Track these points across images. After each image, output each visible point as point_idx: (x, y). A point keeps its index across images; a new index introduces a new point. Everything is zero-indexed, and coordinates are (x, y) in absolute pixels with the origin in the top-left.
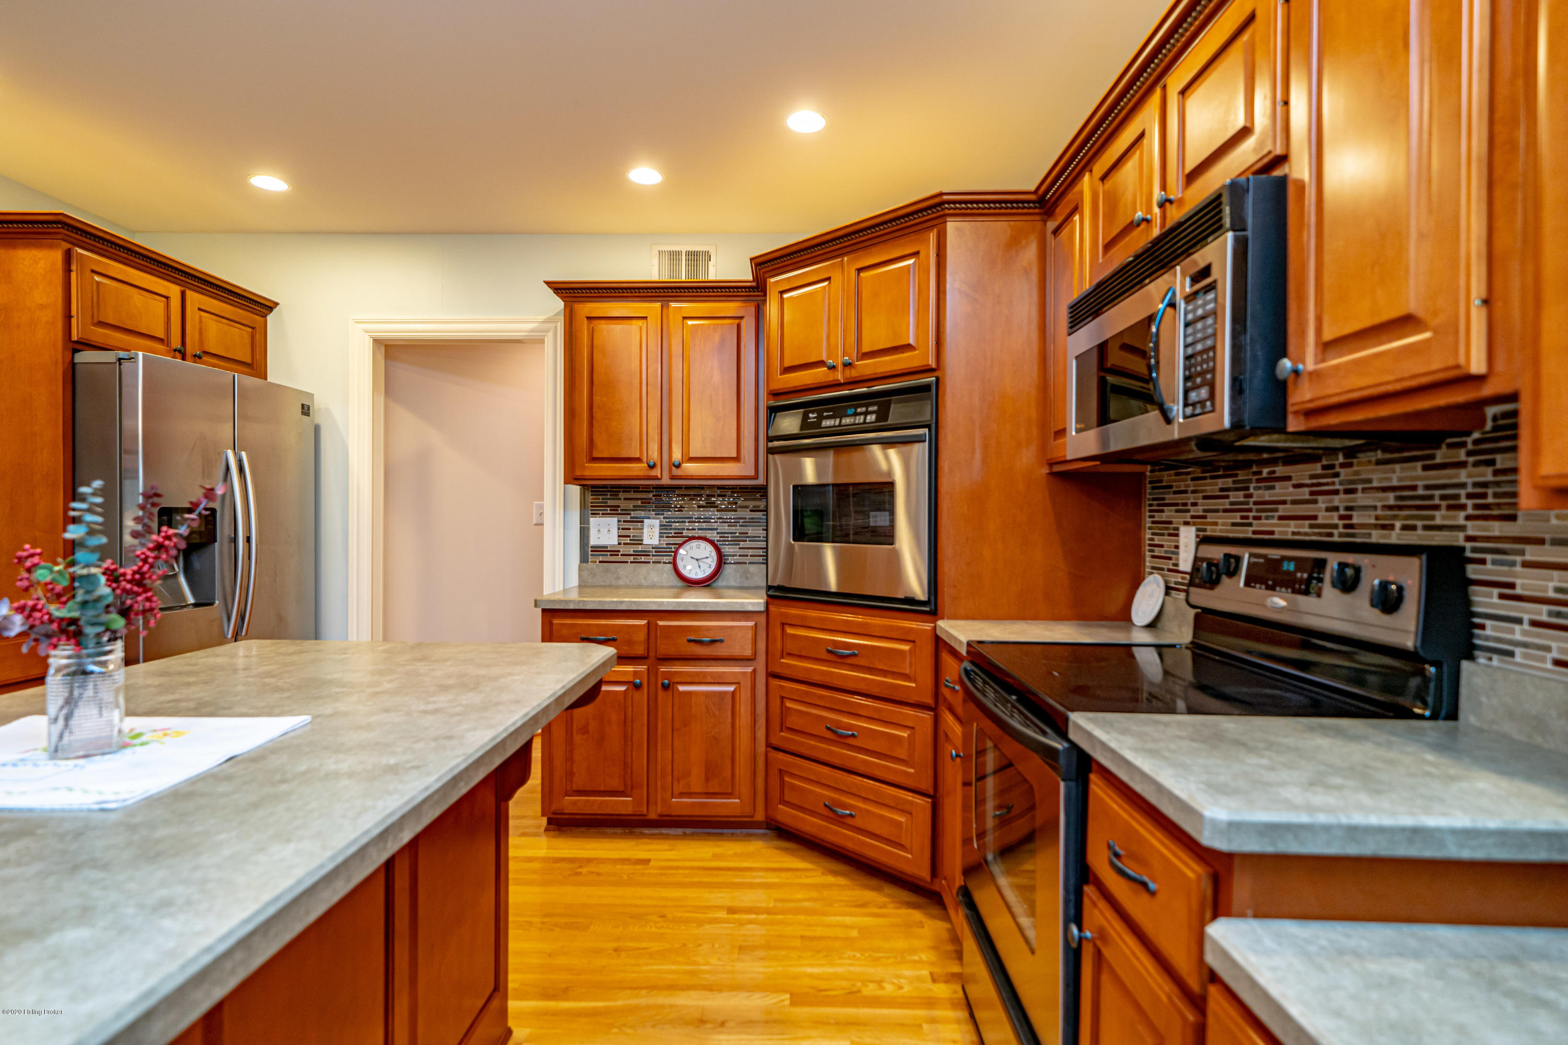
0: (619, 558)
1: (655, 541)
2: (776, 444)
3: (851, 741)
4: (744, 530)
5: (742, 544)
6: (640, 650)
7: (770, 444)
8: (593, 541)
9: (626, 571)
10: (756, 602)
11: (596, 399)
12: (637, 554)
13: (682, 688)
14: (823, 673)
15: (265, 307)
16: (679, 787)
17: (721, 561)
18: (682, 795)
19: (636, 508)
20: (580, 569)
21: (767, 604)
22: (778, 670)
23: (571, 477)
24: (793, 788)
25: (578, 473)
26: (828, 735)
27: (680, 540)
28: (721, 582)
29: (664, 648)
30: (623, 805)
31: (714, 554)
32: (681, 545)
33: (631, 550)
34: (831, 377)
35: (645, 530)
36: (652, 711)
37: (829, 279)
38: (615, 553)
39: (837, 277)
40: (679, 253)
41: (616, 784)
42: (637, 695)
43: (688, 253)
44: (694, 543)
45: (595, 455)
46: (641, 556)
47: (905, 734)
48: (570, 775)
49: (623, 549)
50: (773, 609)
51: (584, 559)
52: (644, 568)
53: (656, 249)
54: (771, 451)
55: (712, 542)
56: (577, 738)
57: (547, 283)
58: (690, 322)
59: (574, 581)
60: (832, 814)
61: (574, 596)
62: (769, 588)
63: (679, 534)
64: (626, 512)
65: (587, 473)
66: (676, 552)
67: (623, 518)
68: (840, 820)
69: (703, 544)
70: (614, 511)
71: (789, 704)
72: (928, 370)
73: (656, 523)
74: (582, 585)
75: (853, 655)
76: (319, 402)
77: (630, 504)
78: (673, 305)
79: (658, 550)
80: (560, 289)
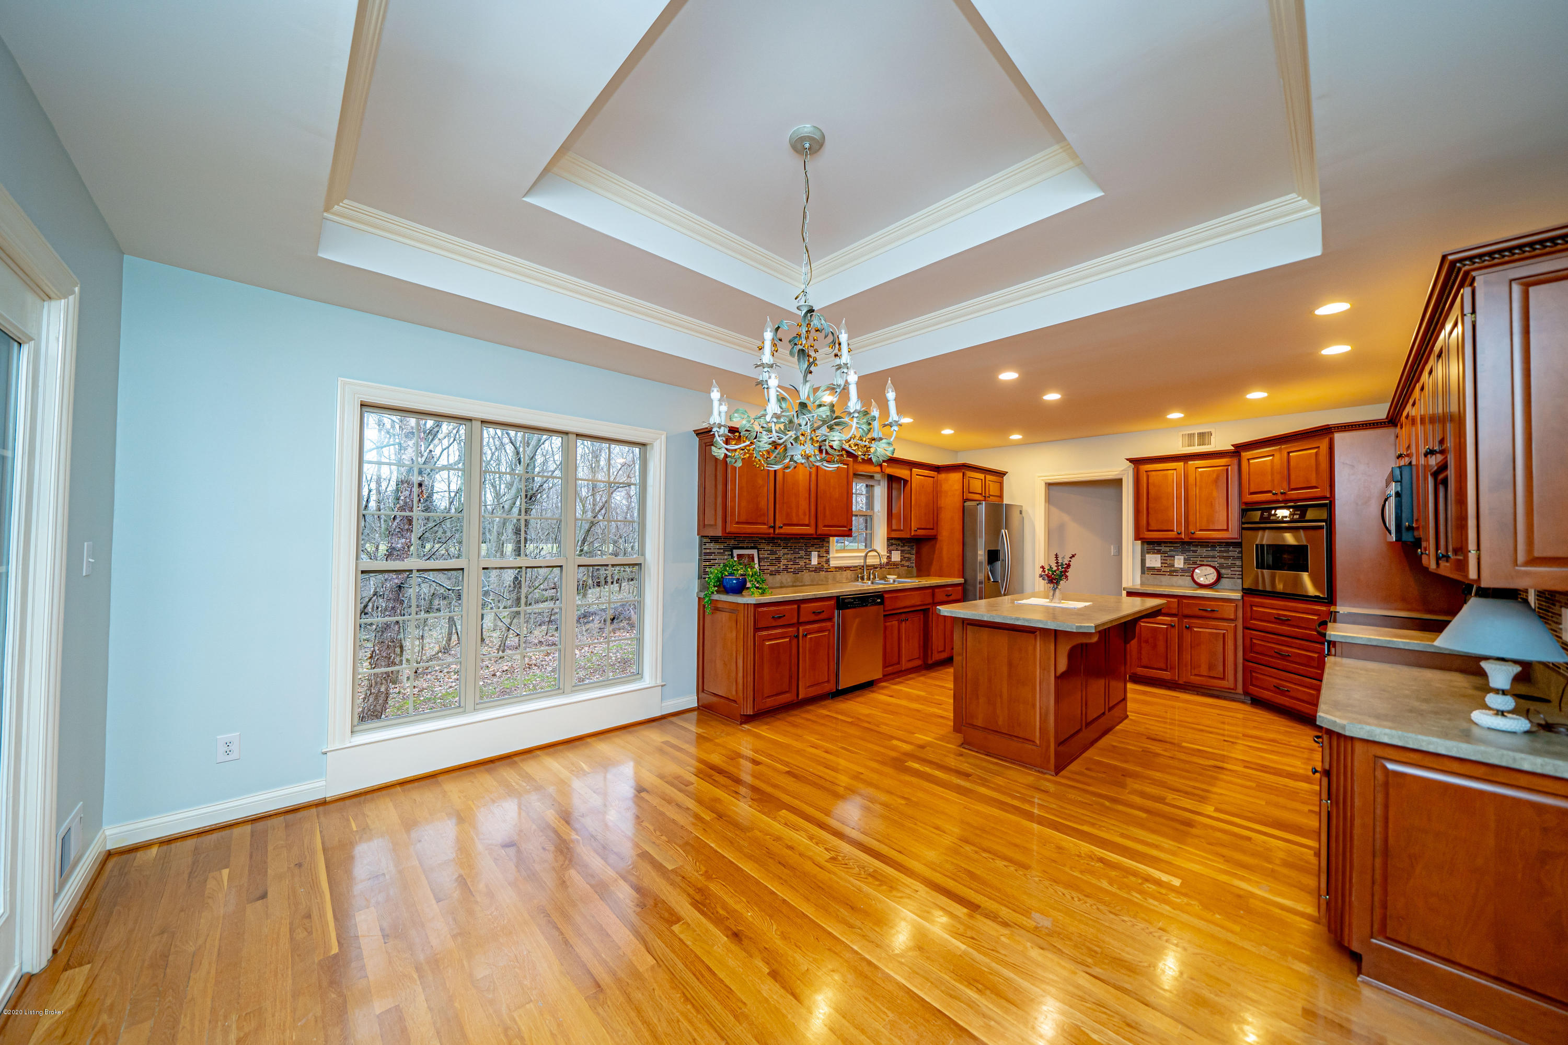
0: (1162, 573)
1: (1181, 566)
2: (1246, 526)
3: (1290, 659)
4: (1233, 562)
5: (1232, 569)
6: (1174, 611)
7: (1244, 526)
8: (1148, 564)
9: (1165, 579)
10: (1237, 595)
11: (1150, 505)
12: (1171, 571)
13: (1195, 629)
14: (1272, 628)
15: (1001, 474)
16: (1196, 672)
17: (1220, 576)
18: (1196, 675)
19: (1171, 551)
20: (1141, 577)
21: (1243, 596)
22: (1249, 625)
23: (1137, 537)
24: (1257, 678)
25: (1141, 536)
26: (1275, 655)
27: (1196, 566)
28: (1219, 586)
29: (1186, 612)
30: (1166, 675)
31: (1215, 574)
32: (1196, 568)
33: (1168, 569)
34: (1274, 498)
35: (1176, 561)
36: (1180, 637)
37: (1273, 455)
38: (1159, 570)
39: (1277, 456)
40: (1194, 434)
41: (1163, 665)
42: (1173, 630)
43: (1199, 434)
44: (1203, 568)
45: (1150, 529)
46: (1173, 572)
47: (1316, 655)
48: (1140, 659)
49: (1163, 569)
50: (1245, 598)
51: (1143, 572)
52: (1175, 578)
53: (1181, 434)
54: (1243, 529)
55: (1214, 567)
56: (1143, 645)
57: (1127, 459)
58: (1200, 470)
59: (1138, 581)
60: (1278, 690)
61: (1139, 587)
62: (1243, 589)
63: (1195, 563)
64: (1165, 552)
65: (1146, 536)
66: (1193, 571)
67: (1163, 555)
68: (1283, 693)
69: (1209, 568)
70: (1159, 552)
71: (1255, 641)
72: (1324, 498)
73: (1182, 557)
74: (1142, 584)
75: (1288, 620)
76: (1024, 509)
77: (1168, 549)
78: (1190, 463)
79: (1183, 570)
80: (1133, 461)
